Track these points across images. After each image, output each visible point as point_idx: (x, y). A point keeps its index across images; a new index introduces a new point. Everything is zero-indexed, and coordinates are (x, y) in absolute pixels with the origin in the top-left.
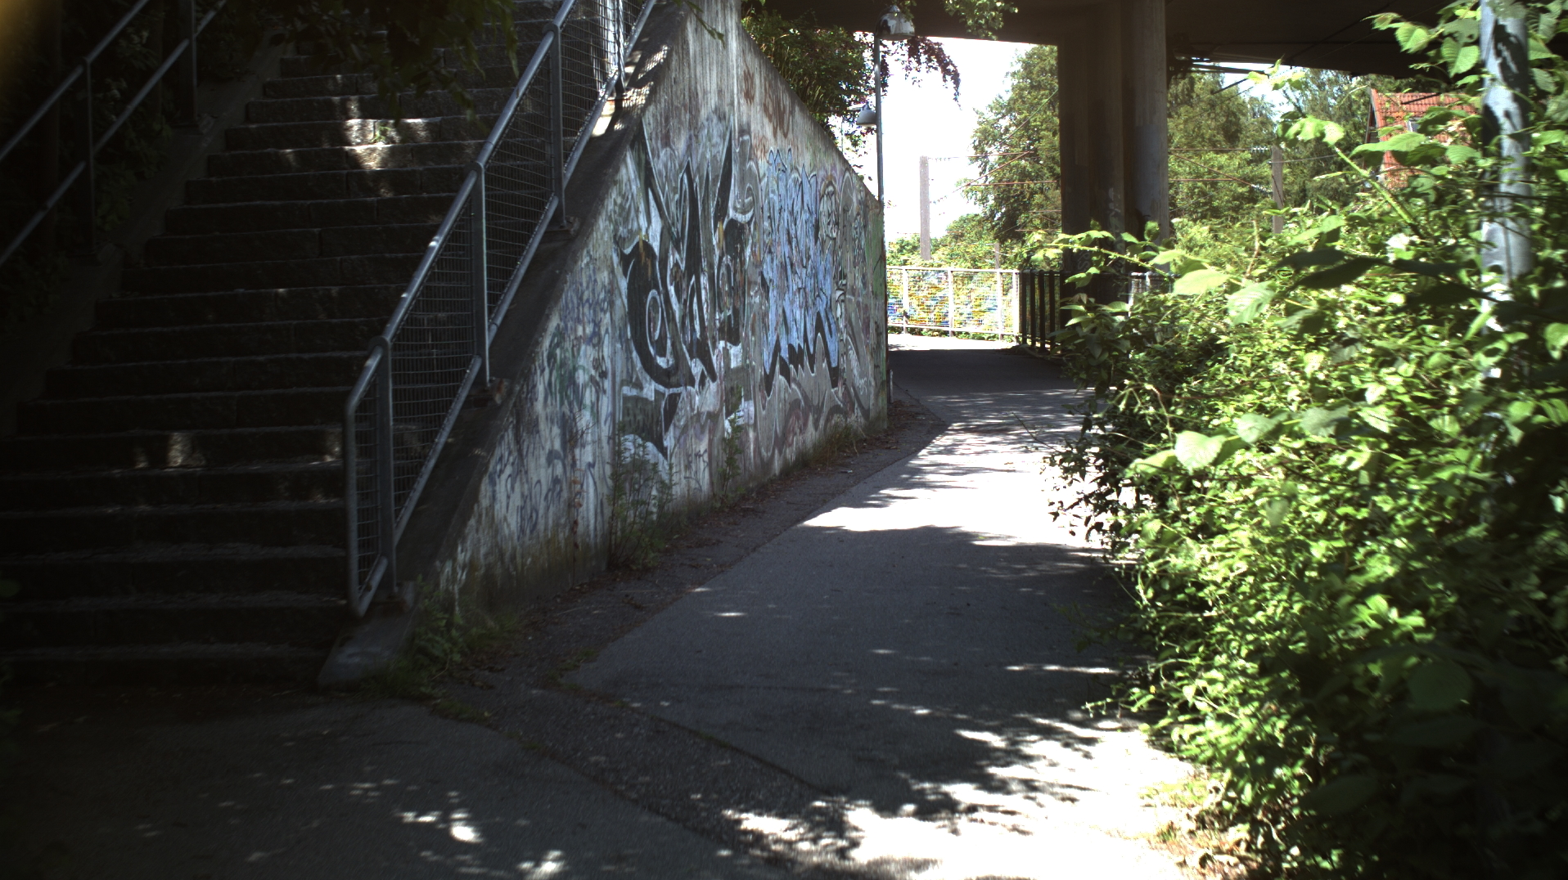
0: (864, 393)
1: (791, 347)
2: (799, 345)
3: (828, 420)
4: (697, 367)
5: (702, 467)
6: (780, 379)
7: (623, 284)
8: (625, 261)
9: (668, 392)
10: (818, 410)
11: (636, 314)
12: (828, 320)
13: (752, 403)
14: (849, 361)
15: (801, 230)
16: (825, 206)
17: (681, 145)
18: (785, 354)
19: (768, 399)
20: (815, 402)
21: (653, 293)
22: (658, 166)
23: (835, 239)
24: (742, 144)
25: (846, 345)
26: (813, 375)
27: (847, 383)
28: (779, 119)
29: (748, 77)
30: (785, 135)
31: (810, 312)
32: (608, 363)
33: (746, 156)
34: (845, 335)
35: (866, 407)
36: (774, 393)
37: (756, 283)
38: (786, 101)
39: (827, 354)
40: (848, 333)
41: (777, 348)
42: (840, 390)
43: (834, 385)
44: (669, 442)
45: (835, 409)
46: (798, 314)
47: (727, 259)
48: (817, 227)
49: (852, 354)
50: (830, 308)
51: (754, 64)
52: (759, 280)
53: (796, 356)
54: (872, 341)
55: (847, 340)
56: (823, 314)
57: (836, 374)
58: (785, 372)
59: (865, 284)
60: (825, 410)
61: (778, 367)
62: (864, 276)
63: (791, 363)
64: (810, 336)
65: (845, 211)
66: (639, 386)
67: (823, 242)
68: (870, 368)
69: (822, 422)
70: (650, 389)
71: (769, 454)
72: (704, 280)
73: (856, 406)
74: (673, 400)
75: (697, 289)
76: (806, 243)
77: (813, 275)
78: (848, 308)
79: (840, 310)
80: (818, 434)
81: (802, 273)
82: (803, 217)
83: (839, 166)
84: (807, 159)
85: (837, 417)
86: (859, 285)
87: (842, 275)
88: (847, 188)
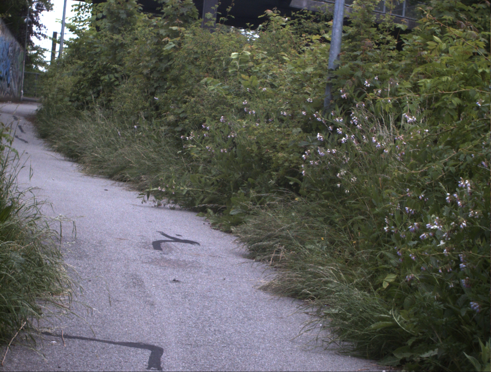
10: (5, 91)
15: (5, 53)
16: (10, 49)
20: (4, 89)
23: (11, 56)
25: (12, 80)
27: (11, 88)
30: (4, 33)
31: (5, 70)
34: (12, 77)
39: (7, 80)
42: (9, 89)
43: (8, 87)
45: (8, 93)
46: (2, 70)
48: (8, 53)
49: (13, 82)
50: (9, 71)
54: (18, 80)
56: (7, 71)
57: (9, 85)
59: (18, 67)
60: (6, 92)
62: (17, 66)
64: (4, 75)
65: (15, 50)
67: (9, 56)
69: (5, 94)
76: (6, 56)
77: (6, 63)
78: (13, 72)
79: (11, 72)
80: (3, 96)
81: (4, 62)
82: (5, 50)
83: (14, 40)
84: (7, 38)
85: (8, 95)
86: (16, 67)
87: (12, 64)
88: (16, 45)
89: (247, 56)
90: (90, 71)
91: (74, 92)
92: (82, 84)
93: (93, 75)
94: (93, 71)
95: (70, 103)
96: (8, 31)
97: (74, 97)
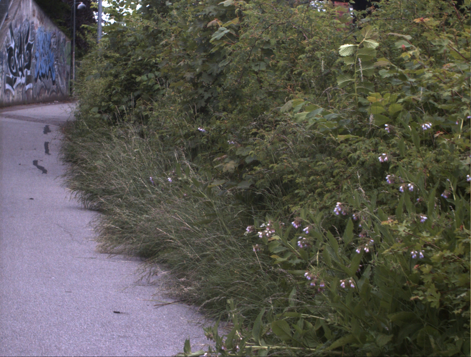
0: (63, 89)
1: (42, 73)
2: (44, 73)
3: (51, 93)
4: (20, 73)
5: (21, 94)
6: (39, 80)
7: (7, 55)
8: (8, 50)
9: (14, 77)
10: (49, 90)
11: (9, 61)
12: (52, 68)
13: (32, 84)
15: (46, 46)
16: (53, 40)
17: (19, 27)
18: (40, 74)
19: (36, 84)
20: (48, 87)
21: (12, 57)
22: (14, 32)
23: (55, 48)
24: (32, 26)
25: (57, 75)
26: (48, 81)
27: (57, 85)
28: (41, 20)
29: (34, 11)
30: (43, 23)
31: (47, 66)
32: (4, 69)
33: (33, 28)
34: (57, 73)
35: (63, 93)
37: (34, 57)
38: (43, 15)
39: (52, 77)
41: (38, 73)
42: (55, 86)
43: (54, 85)
44: (14, 87)
45: (53, 91)
46: (44, 66)
47: (28, 51)
48: (50, 45)
49: (59, 78)
50: (53, 65)
51: (35, 8)
53: (43, 76)
54: (66, 76)
57: (54, 82)
58: (40, 78)
59: (64, 61)
60: (51, 90)
61: (38, 77)
62: (64, 59)
64: (47, 71)
65: (59, 41)
66: (9, 75)
67: (52, 49)
68: (65, 83)
69: (49, 93)
70: (11, 76)
71: (36, 96)
72: (23, 56)
73: (60, 92)
74: (15, 79)
75: (21, 57)
76: (47, 49)
77: (49, 57)
78: (58, 66)
79: (56, 67)
80: (48, 96)
81: (46, 56)
82: (46, 43)
83: (57, 30)
84: (48, 29)
85: (54, 93)
86: (62, 61)
87: (57, 58)
88: (60, 36)
89: (371, 50)
90: (124, 69)
91: (103, 100)
92: (114, 89)
93: (127, 74)
94: (128, 70)
95: (98, 115)
96: (49, 21)
97: (104, 106)
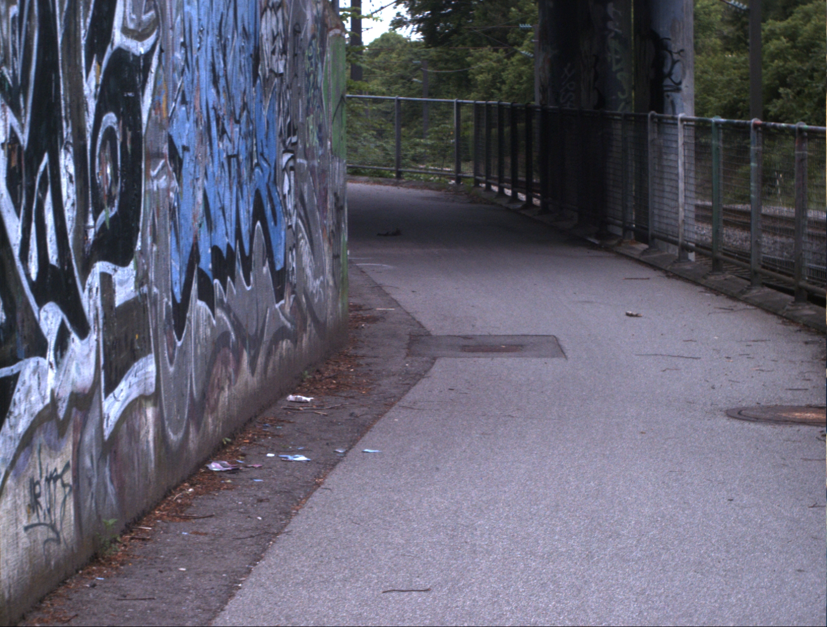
0: (320, 300)
2: (229, 246)
3: (269, 353)
4: (50, 319)
5: (60, 497)
10: (256, 343)
12: (271, 200)
13: (151, 358)
14: (299, 257)
16: (269, 25)
18: (206, 264)
19: (179, 344)
23: (281, 75)
25: (295, 234)
26: (249, 288)
27: (296, 290)
31: (245, 193)
34: (294, 218)
35: (321, 320)
36: (189, 332)
37: (159, 155)
39: (269, 253)
40: (299, 216)
41: (195, 256)
42: (287, 302)
45: (281, 333)
46: (228, 199)
47: (110, 119)
48: (256, 58)
50: (276, 181)
52: (165, 149)
53: (224, 264)
55: (297, 224)
56: (264, 193)
57: (280, 278)
58: (206, 294)
59: (321, 140)
60: (266, 338)
61: (195, 286)
62: (320, 128)
63: (215, 277)
65: (296, 32)
67: (266, 81)
68: (327, 260)
71: (180, 435)
72: (67, 163)
73: (309, 321)
74: (5, 389)
75: (53, 177)
76: (241, 81)
78: (298, 178)
79: (287, 185)
